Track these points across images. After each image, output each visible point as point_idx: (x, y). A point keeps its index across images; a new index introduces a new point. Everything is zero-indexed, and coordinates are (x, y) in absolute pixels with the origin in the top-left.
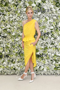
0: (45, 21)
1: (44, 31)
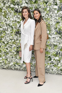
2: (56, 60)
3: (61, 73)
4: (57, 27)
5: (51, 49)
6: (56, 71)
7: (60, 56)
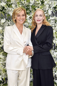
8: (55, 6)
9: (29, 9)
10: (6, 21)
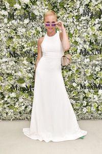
0: (35, 34)
1: (34, 50)
2: (12, 98)
3: (21, 118)
4: (9, 46)
5: (2, 81)
6: (12, 114)
7: (18, 91)
8: (87, 3)
9: (57, 6)
10: (30, 22)
